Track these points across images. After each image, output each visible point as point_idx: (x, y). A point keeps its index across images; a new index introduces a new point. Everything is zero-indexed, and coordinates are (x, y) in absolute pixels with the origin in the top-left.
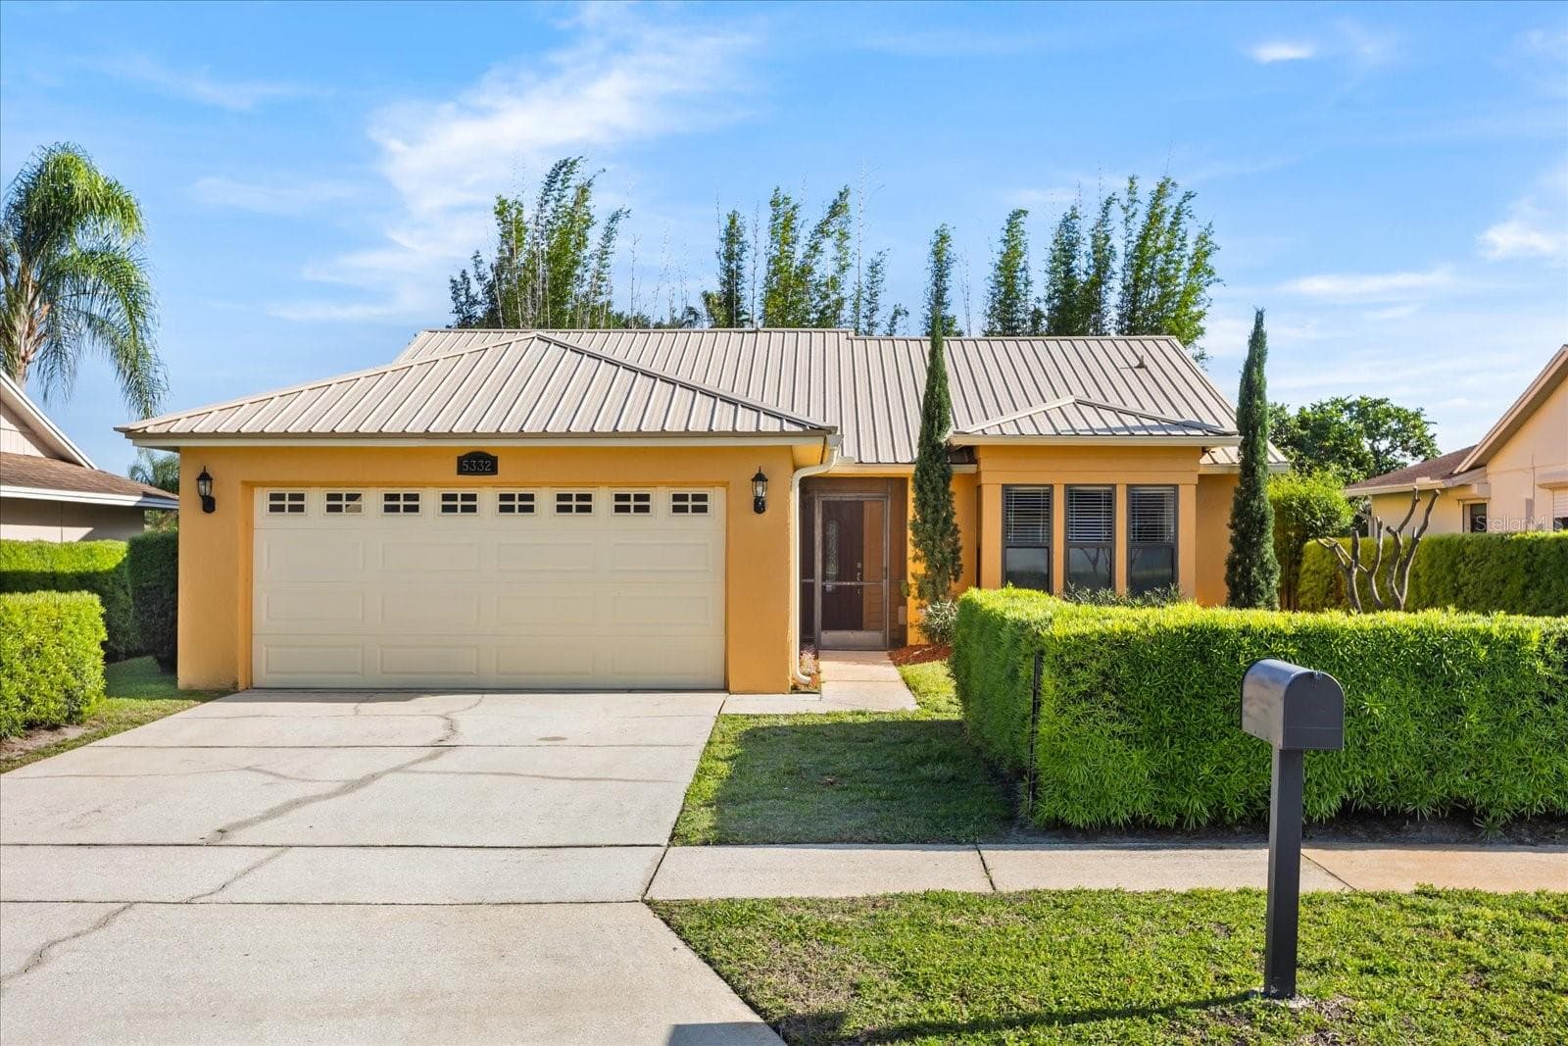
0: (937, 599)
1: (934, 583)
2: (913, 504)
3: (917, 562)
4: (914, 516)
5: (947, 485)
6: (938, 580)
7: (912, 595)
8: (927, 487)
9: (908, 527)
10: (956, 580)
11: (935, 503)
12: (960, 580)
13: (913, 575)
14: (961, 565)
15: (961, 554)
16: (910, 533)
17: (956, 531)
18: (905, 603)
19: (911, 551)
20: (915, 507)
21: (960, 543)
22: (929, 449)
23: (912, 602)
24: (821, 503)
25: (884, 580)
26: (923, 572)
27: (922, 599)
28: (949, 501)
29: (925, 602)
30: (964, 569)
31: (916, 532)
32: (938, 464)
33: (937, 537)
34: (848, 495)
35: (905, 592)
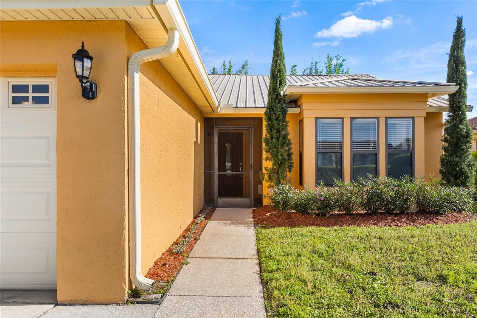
0: (280, 182)
1: (278, 173)
2: (266, 128)
3: (268, 161)
4: (266, 135)
5: (284, 117)
6: (280, 171)
7: (265, 179)
8: (273, 117)
9: (263, 141)
10: (290, 171)
11: (278, 126)
12: (292, 171)
13: (266, 169)
14: (293, 163)
15: (293, 157)
16: (264, 145)
17: (289, 143)
18: (261, 183)
19: (265, 155)
20: (266, 130)
21: (292, 151)
22: (274, 96)
23: (265, 184)
24: (217, 131)
25: (251, 171)
26: (272, 167)
27: (271, 182)
28: (286, 126)
29: (272, 184)
30: (294, 165)
31: (267, 144)
32: (279, 105)
33: (279, 147)
34: (231, 126)
35: (261, 178)
